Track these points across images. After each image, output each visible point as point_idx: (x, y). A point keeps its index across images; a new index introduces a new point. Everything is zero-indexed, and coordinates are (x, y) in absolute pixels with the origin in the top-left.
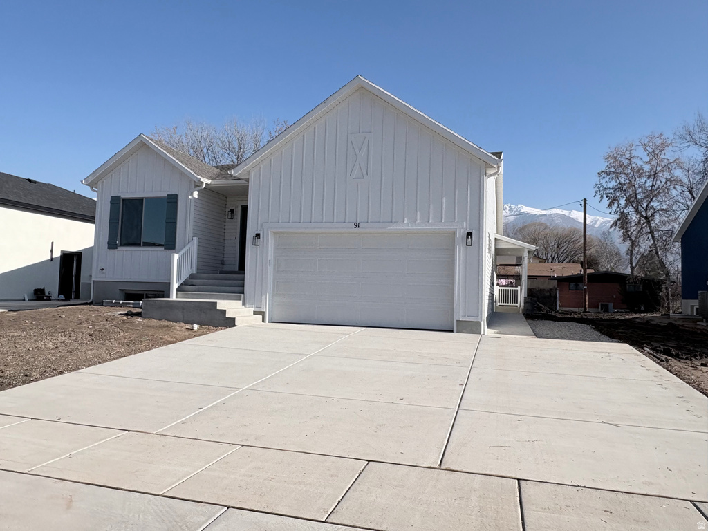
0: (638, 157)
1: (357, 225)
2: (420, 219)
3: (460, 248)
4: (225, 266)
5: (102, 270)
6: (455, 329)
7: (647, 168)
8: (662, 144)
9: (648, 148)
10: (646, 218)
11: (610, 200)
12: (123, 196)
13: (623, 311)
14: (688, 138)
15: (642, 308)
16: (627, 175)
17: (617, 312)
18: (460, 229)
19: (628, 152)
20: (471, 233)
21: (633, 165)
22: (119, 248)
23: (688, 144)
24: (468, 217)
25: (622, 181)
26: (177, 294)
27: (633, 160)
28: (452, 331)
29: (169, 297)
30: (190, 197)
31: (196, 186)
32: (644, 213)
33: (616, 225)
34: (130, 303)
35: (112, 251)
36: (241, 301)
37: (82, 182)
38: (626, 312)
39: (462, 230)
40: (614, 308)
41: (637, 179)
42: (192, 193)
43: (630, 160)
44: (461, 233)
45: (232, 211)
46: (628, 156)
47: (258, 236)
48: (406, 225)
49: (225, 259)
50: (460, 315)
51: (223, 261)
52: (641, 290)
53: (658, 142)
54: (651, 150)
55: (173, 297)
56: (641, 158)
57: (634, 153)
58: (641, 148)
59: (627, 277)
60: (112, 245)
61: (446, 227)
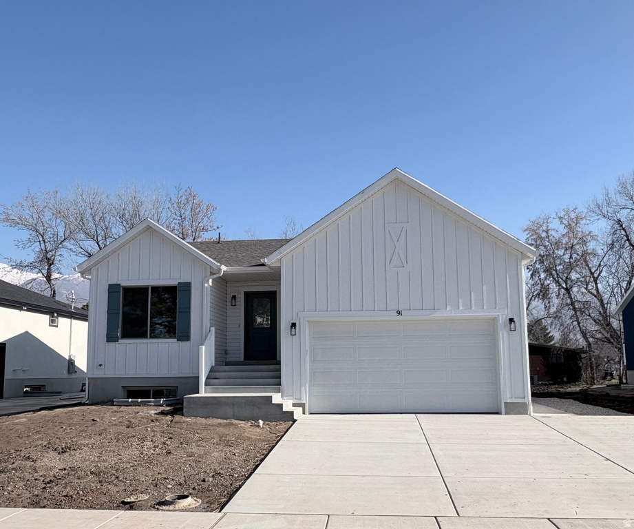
0: (554, 229)
1: (399, 313)
2: (463, 307)
3: (503, 335)
4: (228, 356)
5: (100, 365)
6: (503, 411)
7: (565, 240)
8: (577, 218)
9: (564, 221)
10: (567, 289)
11: (531, 272)
12: (123, 284)
13: (547, 382)
14: (598, 212)
15: (565, 379)
16: (545, 247)
17: (542, 384)
18: (502, 315)
19: (544, 225)
20: (513, 319)
21: (551, 238)
22: (121, 341)
23: (597, 217)
24: (509, 304)
25: (542, 253)
26: (205, 389)
27: (550, 232)
28: (501, 414)
29: (198, 393)
30: (206, 285)
31: (212, 274)
32: (564, 286)
33: (539, 297)
34: (150, 402)
35: (112, 345)
36: (280, 394)
37: (75, 269)
38: (551, 384)
39: (504, 316)
40: (539, 380)
41: (556, 251)
42: (208, 281)
43: (547, 232)
44: (502, 319)
45: (234, 297)
46: (545, 228)
47: (294, 325)
48: (449, 313)
49: (228, 348)
50: (507, 397)
51: (226, 351)
52: (563, 361)
53: (573, 215)
54: (566, 222)
55: (203, 393)
56: (558, 230)
57: (551, 226)
58: (557, 222)
59: (551, 349)
60: (111, 338)
61: (488, 313)
